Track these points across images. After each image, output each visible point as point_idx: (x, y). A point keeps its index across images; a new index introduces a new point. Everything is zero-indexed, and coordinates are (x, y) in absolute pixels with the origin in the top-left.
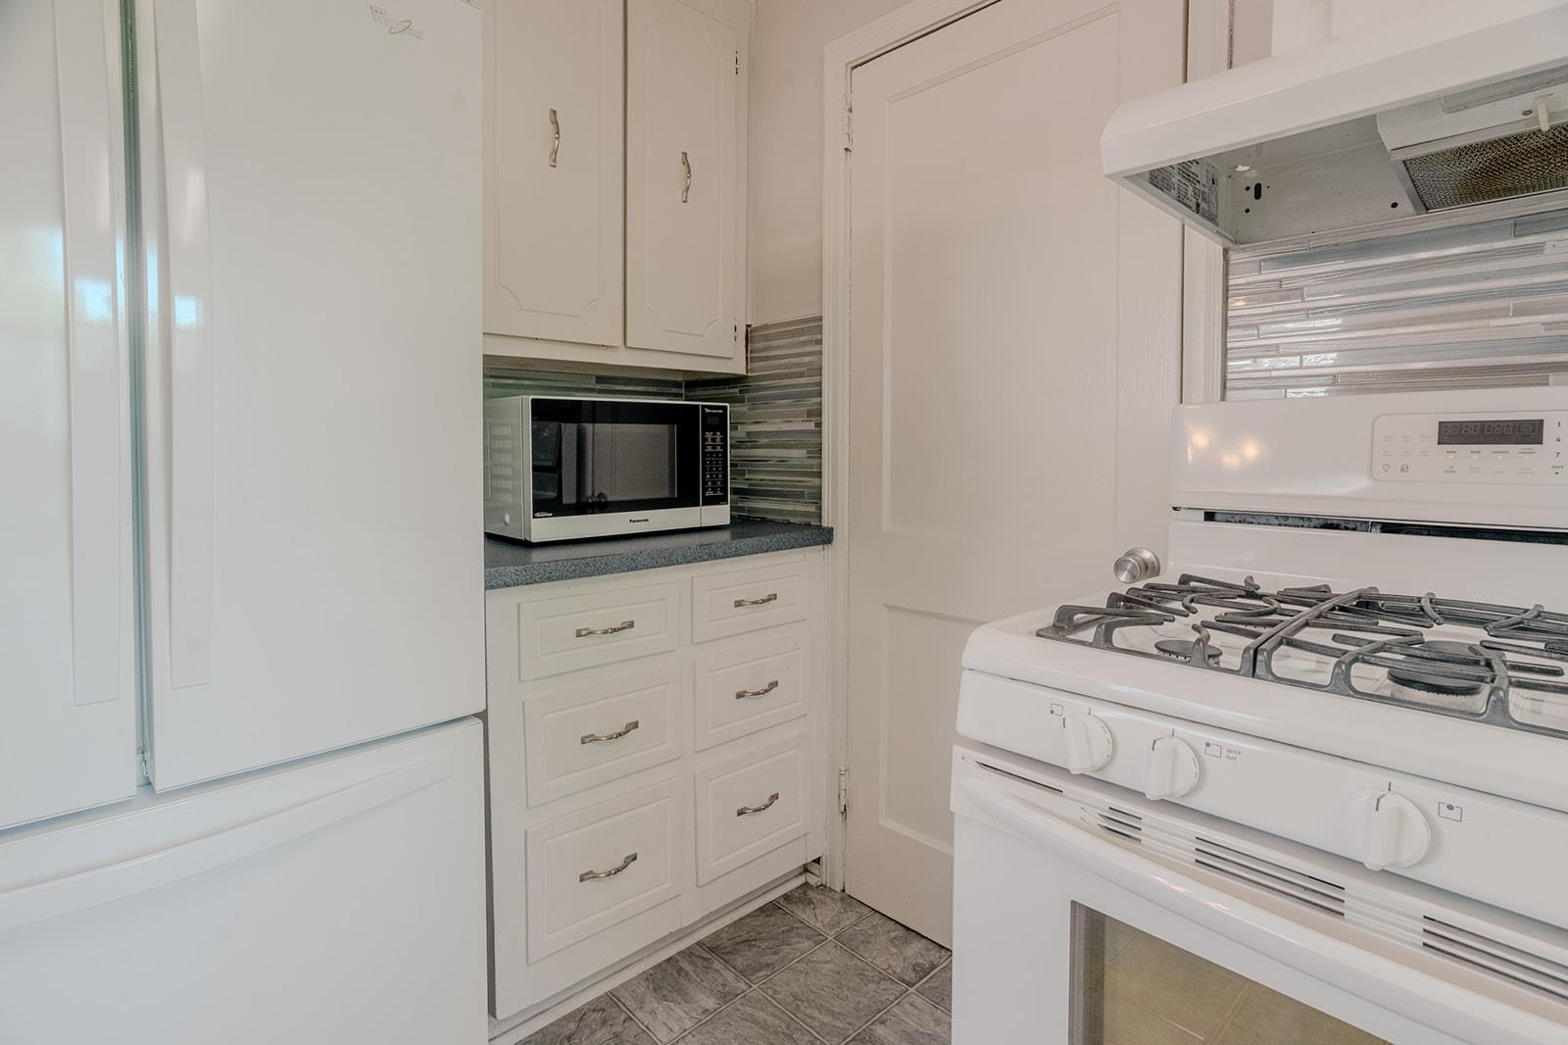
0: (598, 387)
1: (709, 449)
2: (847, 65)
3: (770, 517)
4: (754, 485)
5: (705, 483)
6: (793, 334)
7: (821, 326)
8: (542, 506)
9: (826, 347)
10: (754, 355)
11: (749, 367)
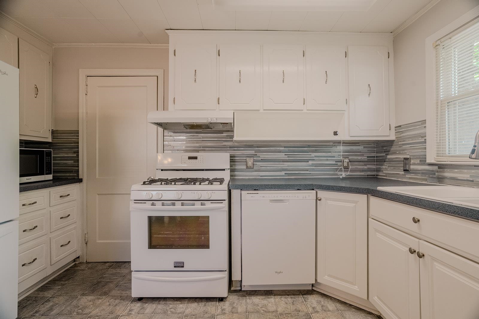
1: (47, 161)
2: (86, 75)
5: (46, 169)
6: (69, 133)
7: (78, 132)
9: (80, 137)
10: (54, 137)
11: (53, 140)
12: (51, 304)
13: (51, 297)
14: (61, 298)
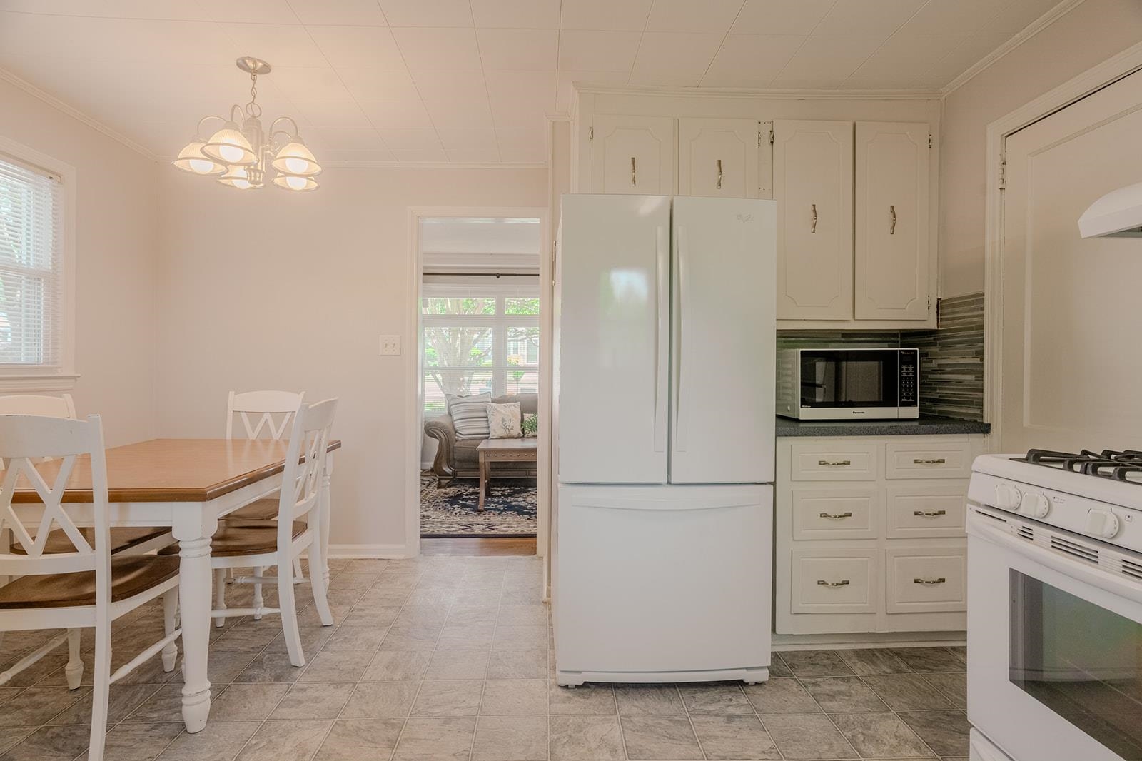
0: (843, 339)
1: (904, 375)
2: (1002, 135)
3: (951, 416)
4: (943, 397)
5: (901, 394)
6: (965, 304)
7: (983, 299)
8: (804, 403)
9: (987, 312)
10: (942, 317)
11: (939, 324)
12: (843, 687)
13: (857, 677)
14: (866, 690)
